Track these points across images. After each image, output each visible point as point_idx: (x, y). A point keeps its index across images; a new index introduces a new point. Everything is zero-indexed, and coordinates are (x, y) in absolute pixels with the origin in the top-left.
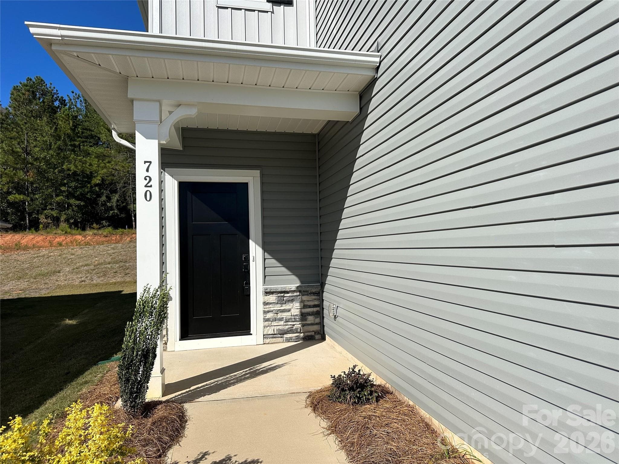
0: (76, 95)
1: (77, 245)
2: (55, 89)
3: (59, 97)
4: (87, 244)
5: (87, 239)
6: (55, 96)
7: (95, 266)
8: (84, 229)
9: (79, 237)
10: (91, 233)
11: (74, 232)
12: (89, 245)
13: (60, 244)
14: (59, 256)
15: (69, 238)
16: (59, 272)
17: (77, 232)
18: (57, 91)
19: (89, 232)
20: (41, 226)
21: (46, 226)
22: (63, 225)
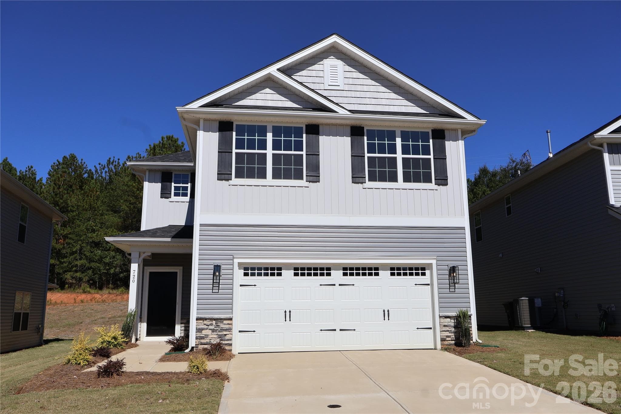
0: (102, 166)
1: (95, 302)
2: (85, 164)
3: (87, 170)
4: (104, 301)
5: (104, 297)
6: (85, 170)
7: (109, 319)
8: (101, 288)
9: (98, 296)
10: (107, 292)
11: (92, 291)
12: (105, 302)
13: (82, 301)
14: (82, 311)
15: (89, 297)
16: (81, 323)
17: (96, 291)
18: (86, 165)
19: (105, 291)
20: (67, 286)
21: (71, 286)
22: (84, 285)
